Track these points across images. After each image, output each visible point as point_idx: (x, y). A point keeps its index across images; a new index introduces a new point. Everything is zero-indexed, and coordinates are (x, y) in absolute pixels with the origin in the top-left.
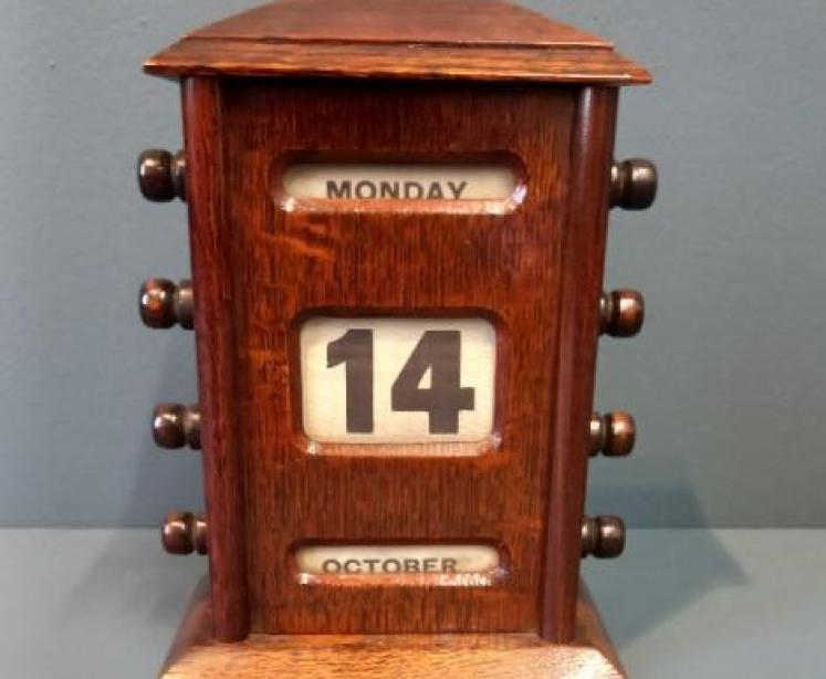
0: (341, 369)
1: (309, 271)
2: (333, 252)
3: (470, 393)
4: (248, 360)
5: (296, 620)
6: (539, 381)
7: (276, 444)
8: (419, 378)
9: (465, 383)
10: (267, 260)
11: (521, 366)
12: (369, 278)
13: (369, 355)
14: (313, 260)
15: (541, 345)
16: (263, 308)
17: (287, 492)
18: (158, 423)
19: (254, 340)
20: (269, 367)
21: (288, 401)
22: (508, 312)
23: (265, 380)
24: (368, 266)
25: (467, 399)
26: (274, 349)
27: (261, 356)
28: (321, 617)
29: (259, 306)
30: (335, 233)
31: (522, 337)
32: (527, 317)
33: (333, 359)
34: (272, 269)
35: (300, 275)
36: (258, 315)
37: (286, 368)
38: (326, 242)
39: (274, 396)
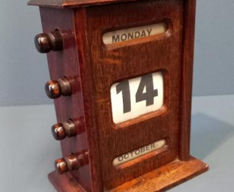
1: (114, 69)
2: (121, 60)
10: (101, 68)
12: (132, 67)
14: (115, 65)
16: (101, 85)
19: (98, 96)
20: (104, 105)
24: (131, 63)
30: (121, 54)
34: (103, 70)
35: (112, 71)
36: (99, 88)
38: (119, 58)
39: (105, 113)
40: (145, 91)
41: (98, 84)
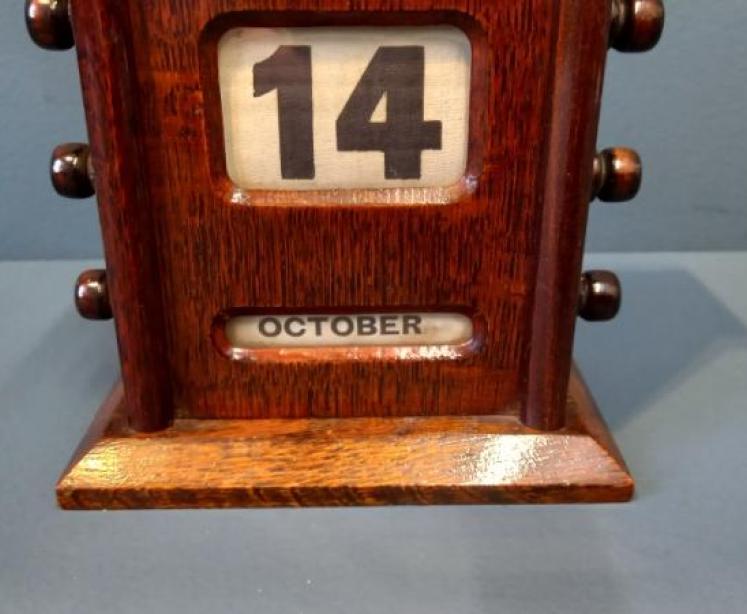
0: (272, 97)
3: (436, 127)
4: (151, 85)
5: (229, 403)
6: (527, 108)
7: (193, 193)
8: (371, 108)
9: (429, 115)
11: (504, 88)
13: (307, 81)
15: (529, 60)
16: (166, 14)
17: (210, 251)
18: (58, 166)
19: (157, 57)
20: (178, 94)
21: (205, 140)
22: (487, 16)
23: (174, 112)
25: (432, 135)
26: (183, 69)
27: (166, 80)
28: (257, 400)
29: (160, 13)
31: (506, 48)
32: (513, 21)
33: (261, 85)
36: (160, 23)
37: (200, 95)
39: (186, 131)
40: (379, 115)
41: (156, 11)
